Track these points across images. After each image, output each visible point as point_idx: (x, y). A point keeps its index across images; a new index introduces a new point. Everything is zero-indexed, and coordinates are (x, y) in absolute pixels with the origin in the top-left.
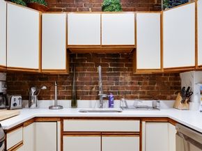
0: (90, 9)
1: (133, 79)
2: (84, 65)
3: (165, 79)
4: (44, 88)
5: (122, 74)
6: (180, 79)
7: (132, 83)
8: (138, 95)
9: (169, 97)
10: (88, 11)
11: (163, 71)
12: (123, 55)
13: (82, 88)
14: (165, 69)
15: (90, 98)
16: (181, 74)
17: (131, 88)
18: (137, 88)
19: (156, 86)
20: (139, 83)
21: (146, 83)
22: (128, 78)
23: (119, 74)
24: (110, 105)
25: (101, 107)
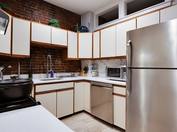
0: (40, 21)
1: (62, 62)
2: (35, 53)
3: (75, 63)
4: (10, 67)
5: (57, 59)
6: (81, 63)
7: (61, 64)
8: (64, 70)
9: (77, 71)
10: (39, 22)
11: (78, 59)
12: (57, 50)
13: (34, 67)
14: (79, 59)
15: (39, 73)
16: (81, 61)
17: (61, 67)
18: (64, 67)
19: (72, 66)
20: (65, 65)
21: (68, 65)
22: (60, 62)
23: (55, 60)
24: (52, 76)
25: (48, 77)
